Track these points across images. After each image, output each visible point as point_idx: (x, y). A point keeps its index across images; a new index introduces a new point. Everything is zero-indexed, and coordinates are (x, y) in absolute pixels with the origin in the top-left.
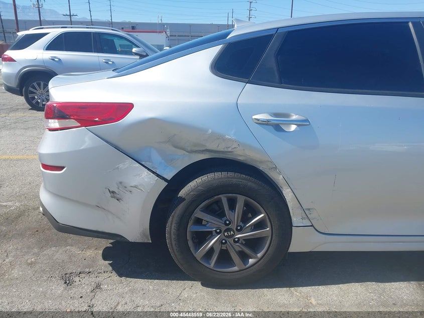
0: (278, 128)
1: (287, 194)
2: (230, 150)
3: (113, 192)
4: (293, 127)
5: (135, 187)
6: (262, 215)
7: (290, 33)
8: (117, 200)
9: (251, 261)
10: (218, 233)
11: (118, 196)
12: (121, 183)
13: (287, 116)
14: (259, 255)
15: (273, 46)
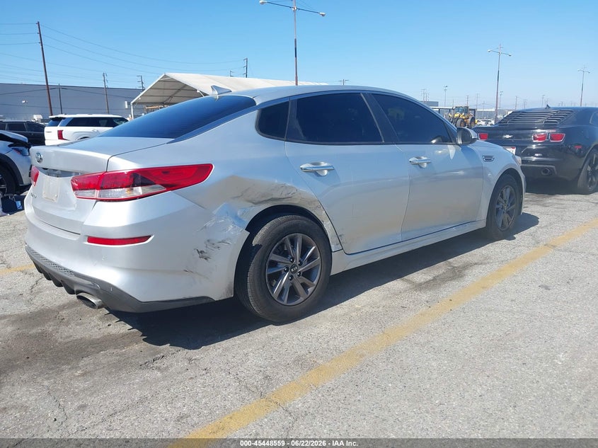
0: (316, 173)
1: (327, 226)
2: (290, 195)
3: (202, 252)
4: (326, 172)
5: (223, 242)
6: (314, 248)
7: (299, 100)
8: (206, 259)
9: (310, 290)
10: (286, 271)
11: (206, 255)
12: (208, 241)
13: (318, 164)
14: (315, 282)
15: (292, 111)
